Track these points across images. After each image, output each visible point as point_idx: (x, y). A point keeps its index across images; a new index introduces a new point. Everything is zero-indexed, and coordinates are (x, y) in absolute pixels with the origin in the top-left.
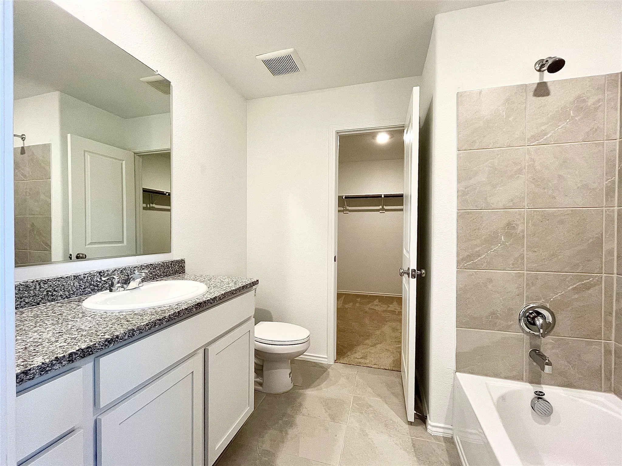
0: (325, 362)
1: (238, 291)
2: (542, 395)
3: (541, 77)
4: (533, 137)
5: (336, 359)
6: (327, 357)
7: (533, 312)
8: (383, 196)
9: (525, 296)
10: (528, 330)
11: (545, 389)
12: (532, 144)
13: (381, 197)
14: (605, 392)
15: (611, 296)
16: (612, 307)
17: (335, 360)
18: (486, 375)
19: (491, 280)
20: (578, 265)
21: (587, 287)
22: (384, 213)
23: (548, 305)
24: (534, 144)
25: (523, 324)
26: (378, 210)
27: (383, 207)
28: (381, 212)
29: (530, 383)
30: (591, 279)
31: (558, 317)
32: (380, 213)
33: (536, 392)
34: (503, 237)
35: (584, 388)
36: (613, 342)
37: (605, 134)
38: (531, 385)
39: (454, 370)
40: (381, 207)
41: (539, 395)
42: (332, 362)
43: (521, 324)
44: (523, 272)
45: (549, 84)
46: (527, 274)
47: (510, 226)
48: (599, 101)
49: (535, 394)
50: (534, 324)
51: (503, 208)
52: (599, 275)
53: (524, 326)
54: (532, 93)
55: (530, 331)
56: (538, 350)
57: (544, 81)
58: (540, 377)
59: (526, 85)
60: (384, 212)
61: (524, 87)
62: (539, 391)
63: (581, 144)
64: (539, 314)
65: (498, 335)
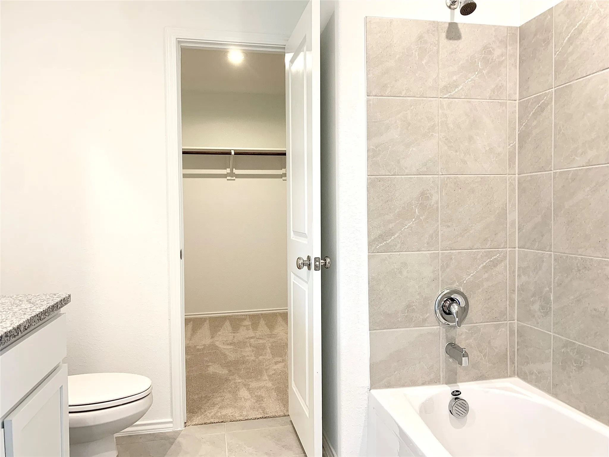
0: (168, 429)
1: (46, 314)
2: (459, 395)
3: (452, 15)
4: (445, 87)
5: (187, 421)
6: (172, 420)
7: (448, 299)
8: (233, 153)
9: (440, 281)
10: (444, 321)
11: (461, 387)
12: (444, 96)
13: (230, 153)
14: (510, 377)
15: (514, 272)
16: (515, 285)
17: (185, 423)
18: (403, 386)
19: (405, 264)
20: (486, 240)
21: (495, 264)
22: (235, 180)
23: (462, 289)
24: (446, 96)
25: (439, 314)
26: (224, 176)
27: (232, 171)
28: (228, 178)
29: (446, 384)
30: (498, 255)
31: (471, 302)
32: (227, 180)
33: (453, 392)
34: (417, 209)
35: (494, 377)
36: (516, 321)
37: (508, 93)
38: (448, 386)
39: (368, 388)
40: (228, 170)
41: (456, 394)
42: (180, 427)
43: (437, 315)
44: (438, 252)
45: (460, 26)
46: (442, 254)
47: (424, 196)
48: (502, 55)
49: (453, 395)
50: (450, 313)
51: (418, 173)
52: (504, 249)
53: (440, 316)
54: (444, 35)
55: (446, 321)
56: (453, 343)
57: (455, 22)
58: (456, 375)
59: (438, 23)
60: (234, 178)
61: (436, 25)
62: (456, 391)
63: (488, 102)
64: (453, 300)
65: (415, 331)
